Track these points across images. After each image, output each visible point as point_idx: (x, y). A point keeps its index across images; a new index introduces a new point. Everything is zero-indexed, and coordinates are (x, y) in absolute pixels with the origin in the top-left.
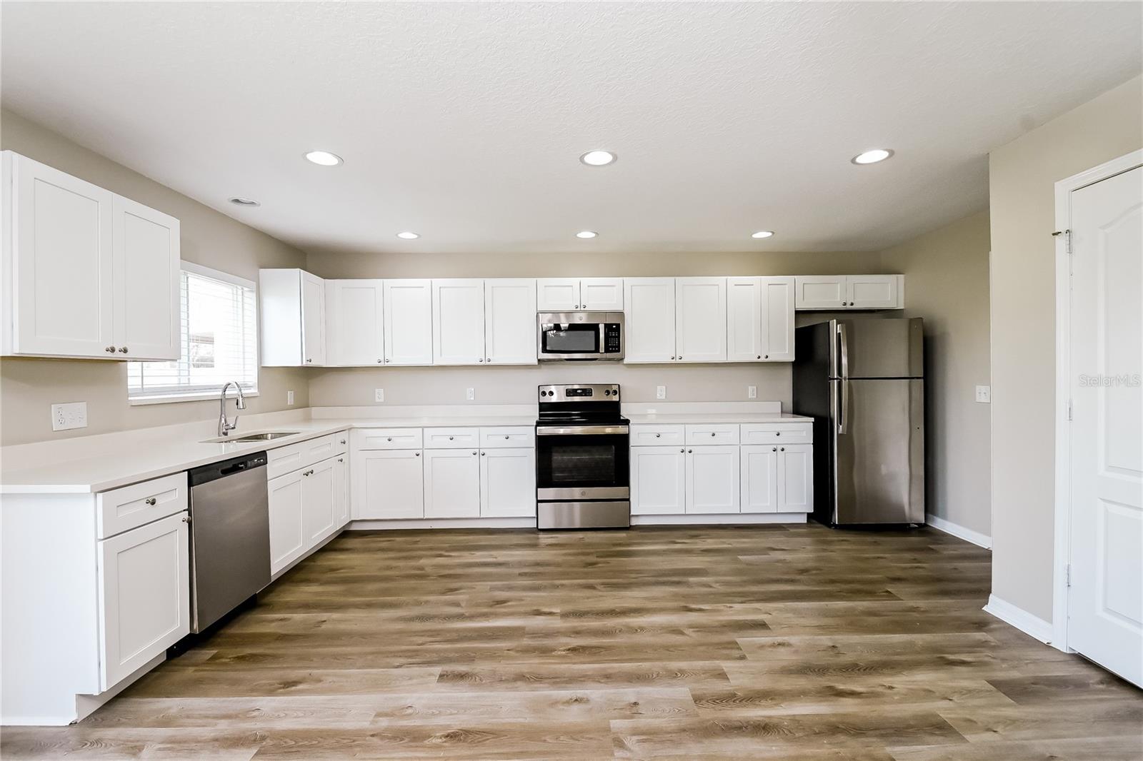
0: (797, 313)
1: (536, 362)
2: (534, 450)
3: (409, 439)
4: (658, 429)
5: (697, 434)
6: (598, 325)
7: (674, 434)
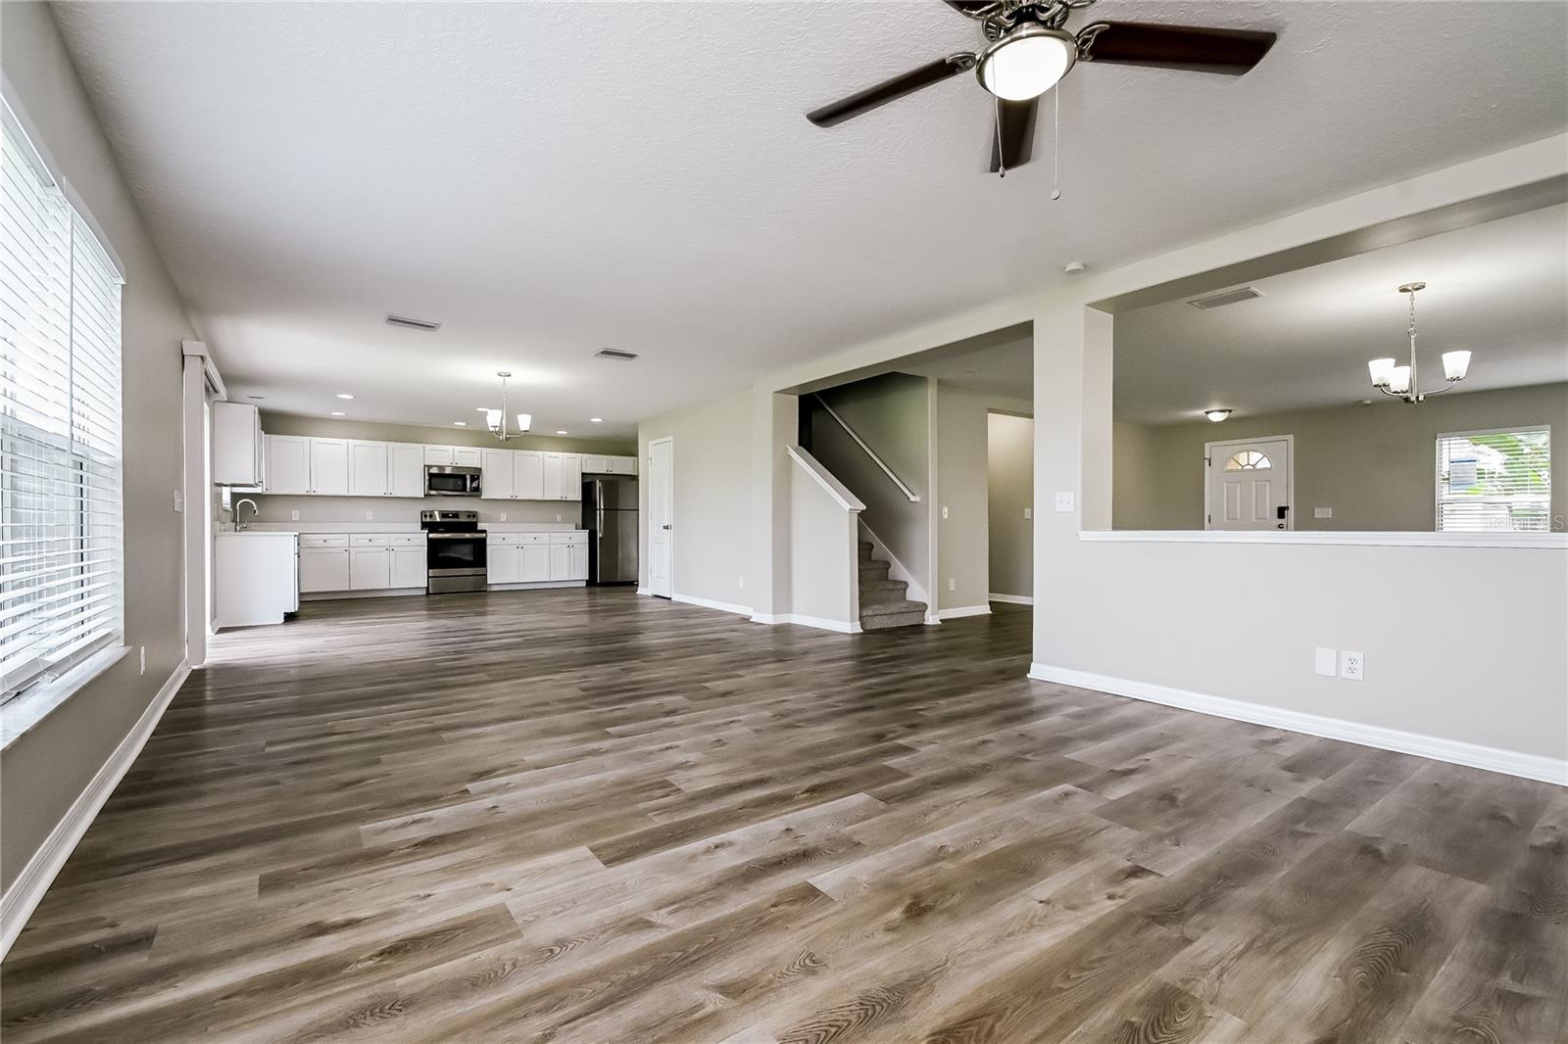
0: (583, 474)
1: (423, 496)
2: (426, 548)
3: (340, 541)
4: (504, 535)
5: (528, 538)
6: (465, 476)
7: (513, 538)
